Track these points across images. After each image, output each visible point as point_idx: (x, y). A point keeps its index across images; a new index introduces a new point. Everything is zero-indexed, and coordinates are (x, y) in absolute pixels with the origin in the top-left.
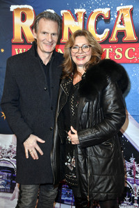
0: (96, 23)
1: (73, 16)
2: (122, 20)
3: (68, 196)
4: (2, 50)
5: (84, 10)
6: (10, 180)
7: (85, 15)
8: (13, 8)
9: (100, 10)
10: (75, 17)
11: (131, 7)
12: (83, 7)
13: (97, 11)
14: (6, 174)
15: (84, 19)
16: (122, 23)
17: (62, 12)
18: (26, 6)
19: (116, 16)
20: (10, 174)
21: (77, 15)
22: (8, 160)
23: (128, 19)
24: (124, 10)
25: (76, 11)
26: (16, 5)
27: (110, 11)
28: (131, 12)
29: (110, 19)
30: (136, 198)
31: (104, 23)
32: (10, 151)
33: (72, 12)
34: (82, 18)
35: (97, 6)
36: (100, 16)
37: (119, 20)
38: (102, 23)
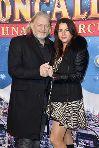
0: (40, 6)
2: (59, 4)
7: (31, 0)
15: (31, 4)
16: (59, 6)
19: (54, 1)
23: (63, 4)
29: (50, 3)
30: (75, 139)
31: (46, 6)
34: (29, 2)
37: (57, 4)
38: (44, 7)
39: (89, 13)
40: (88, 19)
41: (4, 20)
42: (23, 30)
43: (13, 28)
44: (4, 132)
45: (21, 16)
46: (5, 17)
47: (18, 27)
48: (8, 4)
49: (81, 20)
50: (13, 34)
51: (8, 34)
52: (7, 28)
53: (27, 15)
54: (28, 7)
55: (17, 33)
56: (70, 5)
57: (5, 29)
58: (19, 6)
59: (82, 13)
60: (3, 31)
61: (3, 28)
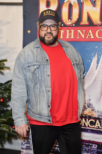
1: (92, 3)
4: (29, 32)
21: (95, 2)
34: (99, 3)
41: (69, 23)
42: (90, 34)
43: (79, 31)
45: (89, 19)
46: (71, 19)
47: (84, 31)
50: (78, 37)
51: (72, 37)
52: (73, 31)
54: (98, 9)
55: (83, 36)
57: (70, 32)
60: (68, 34)
61: (68, 31)
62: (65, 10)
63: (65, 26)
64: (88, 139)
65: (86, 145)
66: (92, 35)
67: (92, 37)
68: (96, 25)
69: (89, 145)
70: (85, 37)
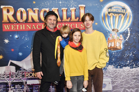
0: (44, 14)
1: (33, 11)
3: (36, 90)
5: (38, 9)
6: (5, 89)
7: (38, 11)
8: (2, 7)
9: (45, 9)
10: (34, 11)
11: (58, 8)
12: (37, 8)
13: (43, 9)
14: (3, 86)
15: (38, 13)
17: (28, 9)
18: (9, 6)
20: (5, 86)
21: (35, 11)
22: (4, 79)
24: (55, 9)
25: (34, 9)
26: (4, 5)
27: (49, 10)
28: (58, 10)
32: (5, 75)
33: (32, 9)
34: (37, 12)
35: (43, 7)
36: (45, 12)
39: (71, 19)
40: (71, 22)
41: (21, 21)
42: (33, 27)
43: (28, 25)
44: (23, 86)
45: (32, 19)
46: (22, 19)
47: (30, 25)
48: (25, 12)
49: (67, 22)
50: (27, 29)
51: (24, 29)
52: (24, 25)
53: (36, 19)
54: (36, 14)
55: (30, 28)
56: (61, 14)
57: (22, 26)
58: (31, 13)
59: (67, 18)
60: (21, 27)
61: (21, 26)
62: (18, 15)
63: (19, 22)
64: (36, 83)
65: (35, 86)
66: (34, 27)
67: (35, 28)
68: (36, 22)
69: (37, 86)
70: (31, 28)
